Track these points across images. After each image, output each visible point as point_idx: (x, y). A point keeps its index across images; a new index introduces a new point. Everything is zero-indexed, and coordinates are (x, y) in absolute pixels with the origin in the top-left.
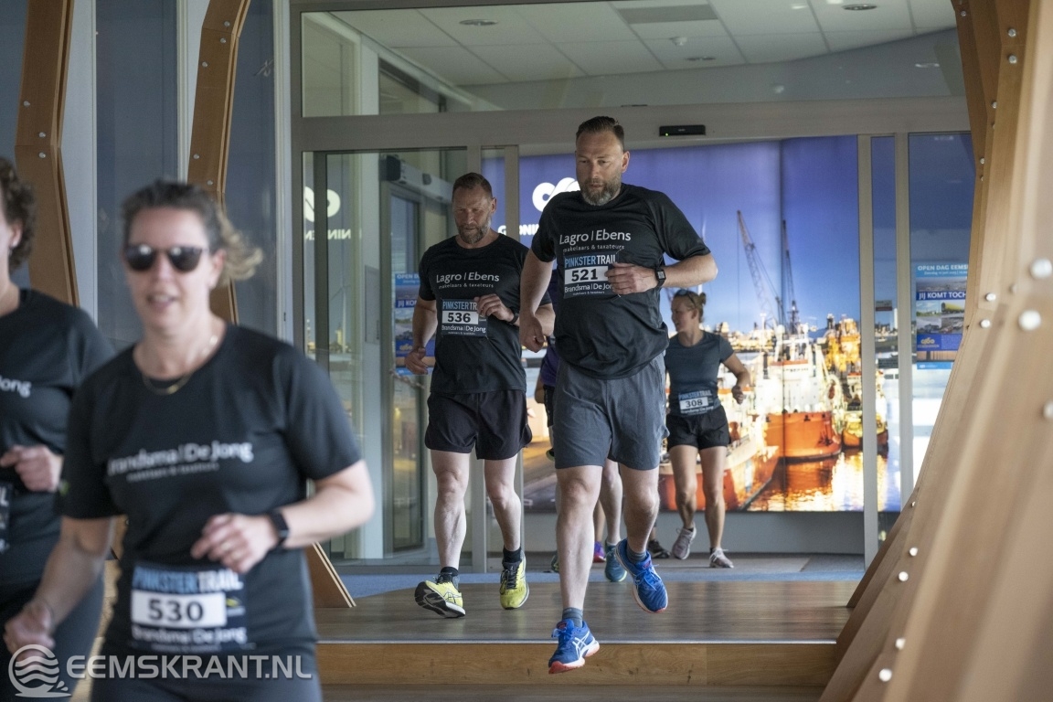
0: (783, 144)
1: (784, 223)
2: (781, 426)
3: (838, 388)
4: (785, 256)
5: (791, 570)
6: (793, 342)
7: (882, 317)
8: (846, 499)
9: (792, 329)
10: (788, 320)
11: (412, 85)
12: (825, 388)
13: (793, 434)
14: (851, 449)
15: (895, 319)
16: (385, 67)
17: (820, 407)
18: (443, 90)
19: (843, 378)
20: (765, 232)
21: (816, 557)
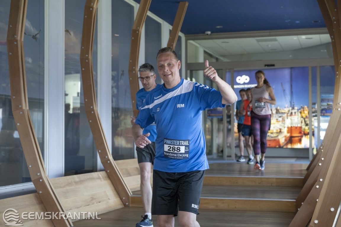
0: (291, 68)
1: (291, 86)
2: (290, 130)
3: (303, 121)
4: (292, 93)
5: (293, 161)
6: (293, 111)
7: (313, 106)
8: (305, 145)
9: (293, 108)
10: (292, 106)
11: (211, 56)
12: (300, 121)
13: (293, 131)
14: (306, 134)
15: (316, 107)
16: (205, 52)
17: (299, 125)
18: (217, 57)
19: (304, 119)
20: (287, 87)
21: (298, 158)
